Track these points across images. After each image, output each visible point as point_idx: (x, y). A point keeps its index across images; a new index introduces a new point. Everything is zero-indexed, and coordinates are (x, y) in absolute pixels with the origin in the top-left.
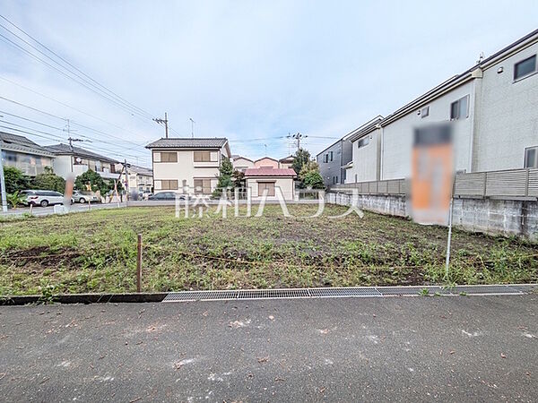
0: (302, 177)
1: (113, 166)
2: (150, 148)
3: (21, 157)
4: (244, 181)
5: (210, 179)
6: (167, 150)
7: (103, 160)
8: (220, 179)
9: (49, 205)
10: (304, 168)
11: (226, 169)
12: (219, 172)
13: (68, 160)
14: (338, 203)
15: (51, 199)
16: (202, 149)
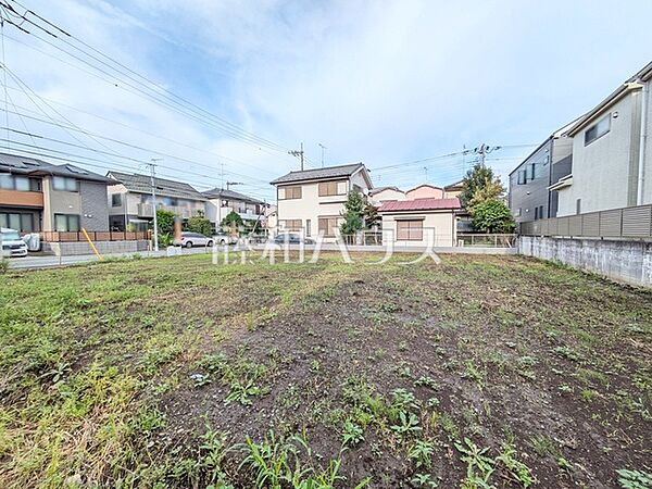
0: (471, 210)
1: (258, 207)
2: (274, 184)
3: (180, 202)
4: (380, 218)
5: (336, 217)
6: (291, 185)
7: (248, 201)
8: (346, 217)
9: (193, 246)
10: (477, 196)
11: (354, 202)
12: (344, 208)
13: (216, 202)
14: (536, 254)
15: (196, 241)
16: (327, 179)
